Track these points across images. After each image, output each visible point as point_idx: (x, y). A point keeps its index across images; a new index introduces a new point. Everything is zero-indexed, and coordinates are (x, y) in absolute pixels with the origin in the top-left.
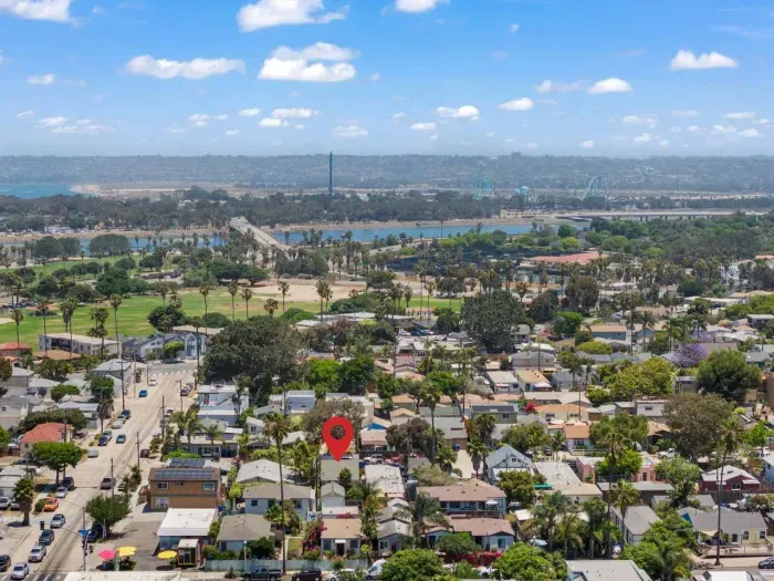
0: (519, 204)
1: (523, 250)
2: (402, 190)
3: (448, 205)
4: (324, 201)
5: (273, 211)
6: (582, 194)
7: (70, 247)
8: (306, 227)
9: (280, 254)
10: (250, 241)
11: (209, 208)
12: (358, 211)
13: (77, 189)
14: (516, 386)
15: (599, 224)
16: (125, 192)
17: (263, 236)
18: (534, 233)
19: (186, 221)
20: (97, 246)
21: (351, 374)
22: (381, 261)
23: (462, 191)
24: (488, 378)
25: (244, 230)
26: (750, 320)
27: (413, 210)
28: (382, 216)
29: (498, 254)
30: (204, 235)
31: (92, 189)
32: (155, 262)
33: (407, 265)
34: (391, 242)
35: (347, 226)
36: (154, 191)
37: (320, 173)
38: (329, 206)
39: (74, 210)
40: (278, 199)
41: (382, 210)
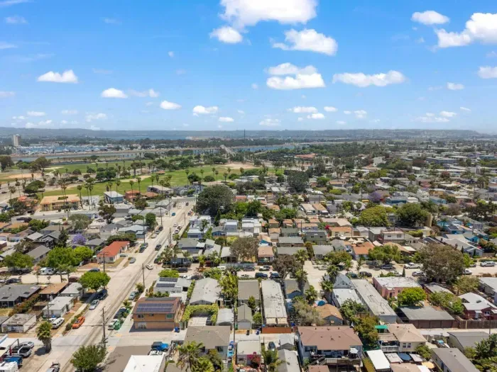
0: (289, 141)
1: (294, 153)
2: (261, 138)
3: (272, 142)
4: (243, 141)
5: (230, 143)
6: (303, 139)
7: (177, 153)
8: (239, 147)
9: (231, 155)
10: (224, 152)
11: (216, 143)
12: (251, 144)
13: (187, 138)
14: (314, 212)
15: (312, 146)
16: (197, 139)
17: (228, 150)
18: (295, 149)
19: (210, 145)
20: (185, 153)
21: (252, 209)
22: (259, 157)
23: (275, 138)
24: (302, 207)
25: (223, 148)
26: (381, 179)
27: (264, 143)
28: (257, 144)
29: (287, 154)
30: (213, 150)
31: (191, 138)
32: (198, 157)
33: (265, 158)
34: (260, 151)
35: (248, 147)
36: (203, 138)
37: (242, 134)
38: (244, 142)
39: (182, 143)
40: (232, 141)
41: (257, 143)
